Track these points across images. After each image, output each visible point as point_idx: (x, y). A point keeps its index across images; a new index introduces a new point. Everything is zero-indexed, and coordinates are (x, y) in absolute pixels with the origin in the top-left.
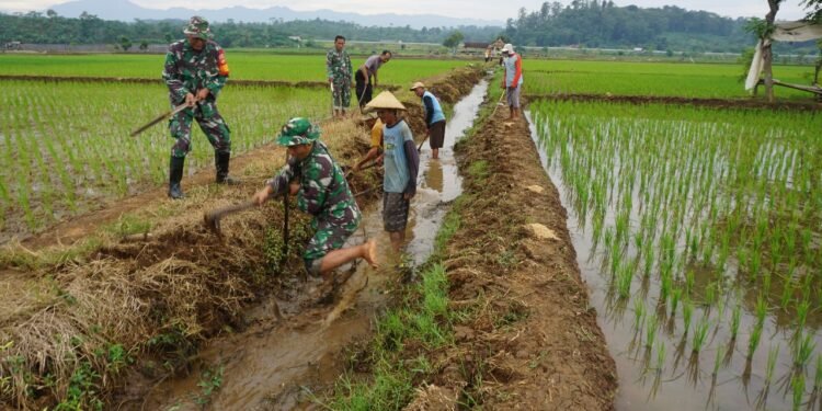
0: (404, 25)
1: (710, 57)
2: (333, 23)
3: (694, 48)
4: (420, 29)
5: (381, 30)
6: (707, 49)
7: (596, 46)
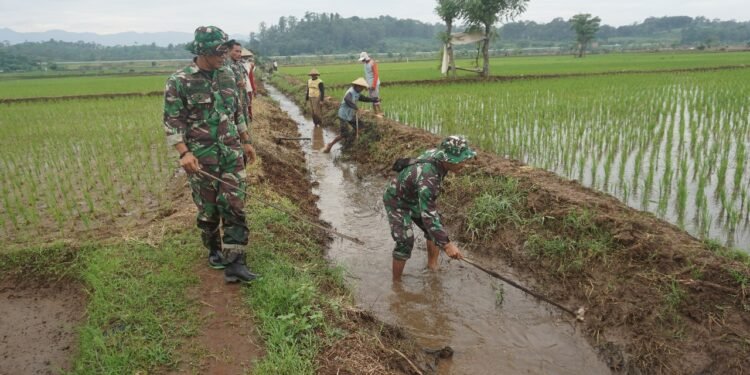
0: (149, 43)
1: (420, 55)
2: (70, 44)
3: (408, 49)
4: (166, 45)
5: (126, 49)
6: (417, 50)
7: (331, 52)
